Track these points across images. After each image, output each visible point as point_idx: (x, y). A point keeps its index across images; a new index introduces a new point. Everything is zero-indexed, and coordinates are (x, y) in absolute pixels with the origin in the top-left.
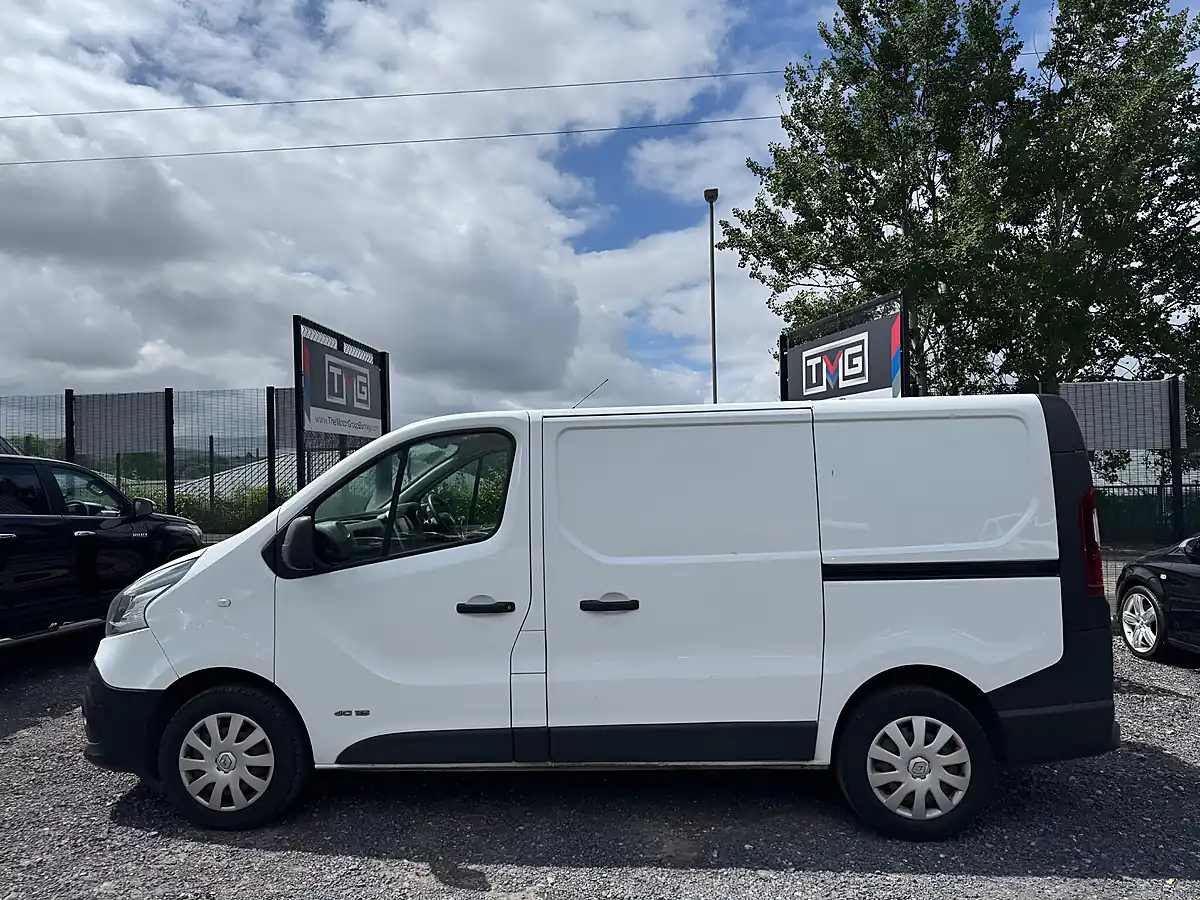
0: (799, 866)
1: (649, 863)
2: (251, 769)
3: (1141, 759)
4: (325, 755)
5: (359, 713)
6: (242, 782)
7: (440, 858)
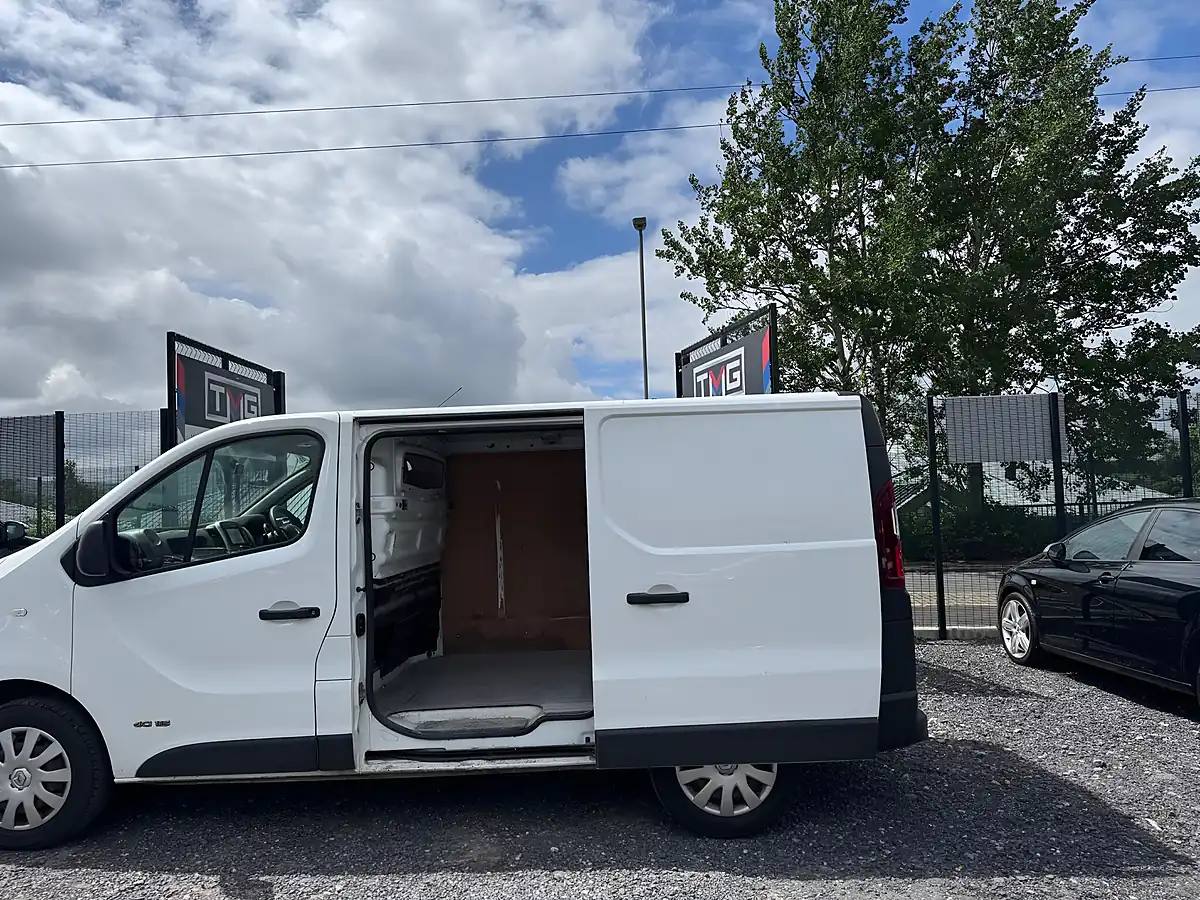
0: (598, 866)
1: (448, 868)
2: (46, 785)
3: (981, 756)
4: (125, 768)
5: (159, 724)
6: (36, 799)
7: (234, 870)
